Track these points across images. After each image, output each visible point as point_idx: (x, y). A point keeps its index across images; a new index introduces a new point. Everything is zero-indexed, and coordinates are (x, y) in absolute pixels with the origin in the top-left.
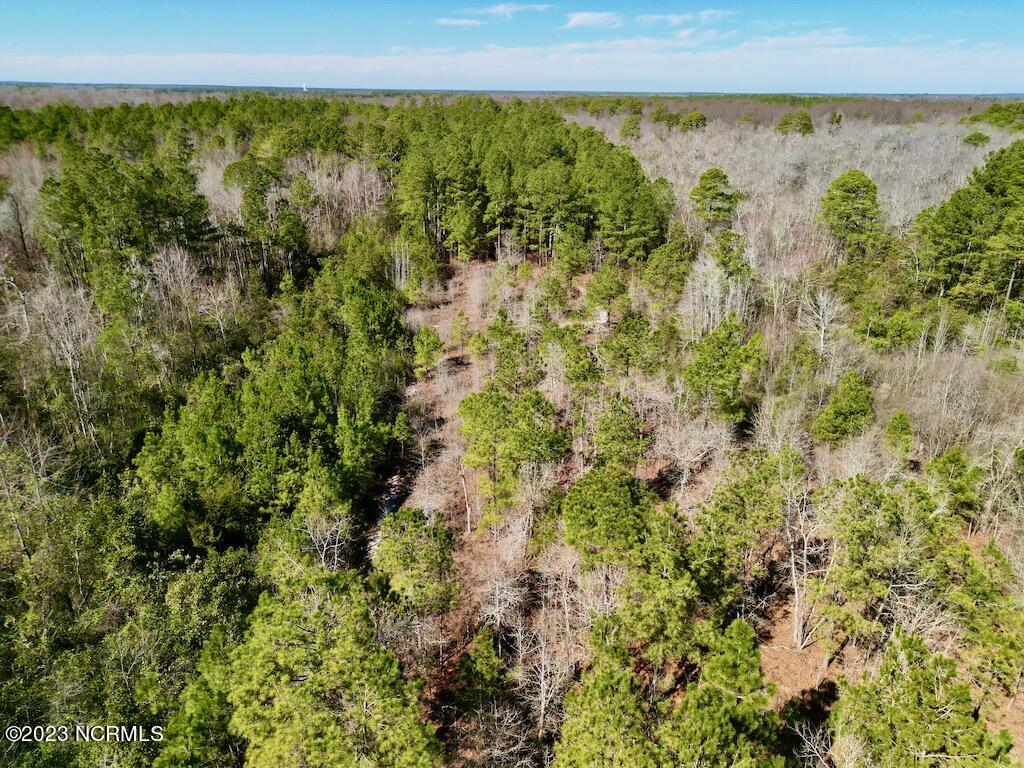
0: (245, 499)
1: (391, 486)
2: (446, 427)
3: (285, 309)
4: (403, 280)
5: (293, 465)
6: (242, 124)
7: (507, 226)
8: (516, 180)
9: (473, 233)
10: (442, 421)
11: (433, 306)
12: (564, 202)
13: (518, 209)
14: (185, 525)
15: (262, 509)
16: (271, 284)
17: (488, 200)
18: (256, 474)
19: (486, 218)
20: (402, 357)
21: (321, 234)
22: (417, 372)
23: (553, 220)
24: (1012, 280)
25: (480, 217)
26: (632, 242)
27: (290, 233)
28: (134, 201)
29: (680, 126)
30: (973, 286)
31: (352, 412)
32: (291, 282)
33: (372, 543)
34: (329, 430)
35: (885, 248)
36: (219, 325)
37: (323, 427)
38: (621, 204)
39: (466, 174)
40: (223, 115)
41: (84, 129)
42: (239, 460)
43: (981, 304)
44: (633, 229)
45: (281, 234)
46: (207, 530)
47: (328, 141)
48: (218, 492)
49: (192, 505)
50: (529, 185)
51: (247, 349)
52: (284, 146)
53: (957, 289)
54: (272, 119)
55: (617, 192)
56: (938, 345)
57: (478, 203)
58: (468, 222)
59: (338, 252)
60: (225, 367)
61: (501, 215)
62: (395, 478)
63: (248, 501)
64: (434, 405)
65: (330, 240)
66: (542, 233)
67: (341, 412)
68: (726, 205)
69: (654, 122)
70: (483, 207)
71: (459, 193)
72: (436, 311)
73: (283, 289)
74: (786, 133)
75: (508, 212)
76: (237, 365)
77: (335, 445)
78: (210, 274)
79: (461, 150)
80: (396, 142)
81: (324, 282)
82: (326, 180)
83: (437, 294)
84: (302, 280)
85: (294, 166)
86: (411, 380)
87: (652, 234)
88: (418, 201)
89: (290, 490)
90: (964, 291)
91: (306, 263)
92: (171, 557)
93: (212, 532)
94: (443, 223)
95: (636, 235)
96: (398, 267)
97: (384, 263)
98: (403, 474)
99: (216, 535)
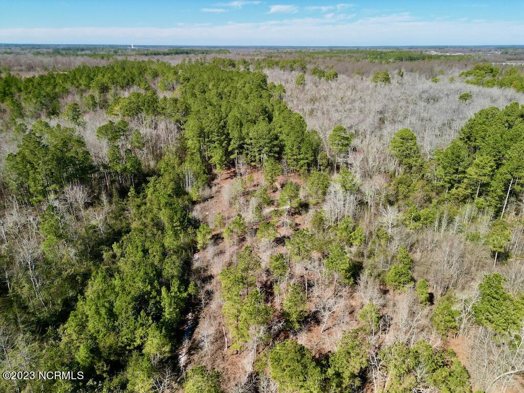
0: (120, 344)
1: (188, 320)
2: (214, 281)
3: (132, 210)
4: (190, 187)
5: (142, 325)
6: (103, 84)
7: (241, 153)
8: (244, 131)
9: (224, 159)
10: (211, 277)
11: (205, 200)
12: (268, 143)
13: (245, 146)
14: (92, 363)
15: (128, 348)
17: (230, 140)
18: (125, 330)
19: (230, 149)
20: (191, 237)
22: (199, 246)
23: (263, 152)
24: (479, 188)
25: (227, 149)
26: (302, 162)
27: (132, 166)
28: (55, 162)
29: (325, 77)
30: (461, 190)
31: (168, 289)
32: (134, 192)
33: (181, 356)
34: (158, 299)
35: (421, 166)
36: (100, 230)
37: (155, 297)
38: (296, 144)
39: (219, 128)
40: (92, 79)
41: (20, 90)
42: (116, 324)
43: (464, 200)
44: (302, 156)
45: (128, 167)
46: (103, 366)
47: (149, 106)
48: (107, 341)
49: (95, 351)
50: (250, 134)
51: (115, 243)
52: (127, 111)
53: (454, 191)
54: (118, 81)
55: (293, 138)
56: (444, 224)
57: (226, 142)
58: (221, 154)
60: (105, 254)
61: (237, 148)
62: (190, 314)
63: (121, 344)
64: (207, 267)
66: (257, 158)
67: (164, 289)
68: (346, 142)
69: (312, 75)
70: (229, 144)
71: (217, 138)
72: (206, 202)
73: (130, 196)
74: (376, 82)
75: (241, 147)
76: (110, 253)
77: (161, 306)
79: (216, 115)
80: (184, 108)
82: (149, 130)
83: (207, 192)
84: (139, 189)
85: (132, 124)
86: (196, 251)
87: (311, 159)
88: (196, 142)
89: (141, 338)
90: (457, 193)
91: (141, 179)
92: (88, 384)
93: (105, 366)
94: (208, 153)
95: (303, 159)
96: (187, 180)
97: (180, 179)
98: (193, 312)
99: (107, 367)
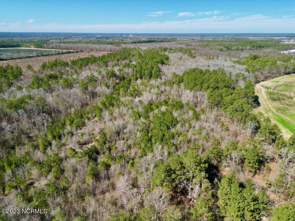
3: (122, 82)
4: (132, 81)
6: (118, 59)
16: (121, 80)
17: (142, 73)
21: (126, 76)
40: (115, 57)
45: (122, 76)
47: (128, 66)
52: (123, 66)
54: (122, 58)
59: (127, 78)
65: (126, 77)
78: (117, 79)
81: (125, 81)
82: (127, 71)
84: (123, 80)
85: (124, 69)
91: (124, 78)
96: (132, 79)
